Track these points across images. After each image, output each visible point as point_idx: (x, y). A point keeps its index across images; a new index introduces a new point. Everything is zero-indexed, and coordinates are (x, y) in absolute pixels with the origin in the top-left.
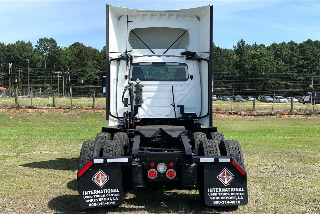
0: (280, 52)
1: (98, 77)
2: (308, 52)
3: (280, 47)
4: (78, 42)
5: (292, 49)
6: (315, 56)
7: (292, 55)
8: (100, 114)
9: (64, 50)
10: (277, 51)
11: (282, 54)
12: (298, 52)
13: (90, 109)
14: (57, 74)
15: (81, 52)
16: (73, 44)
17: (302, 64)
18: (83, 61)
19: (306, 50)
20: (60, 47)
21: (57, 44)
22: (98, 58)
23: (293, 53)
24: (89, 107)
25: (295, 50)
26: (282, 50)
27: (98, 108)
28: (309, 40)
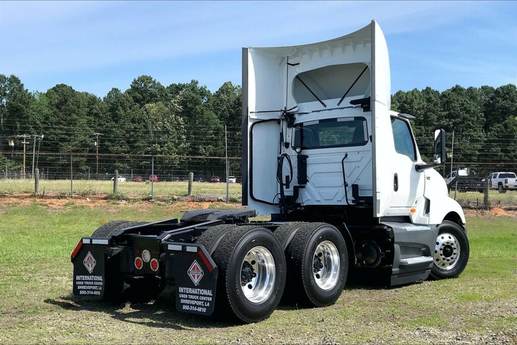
0: (410, 104)
1: (96, 145)
2: (456, 104)
3: (410, 96)
4: (63, 84)
5: (429, 100)
6: (468, 112)
7: (429, 110)
8: (45, 207)
9: (37, 97)
10: (405, 102)
11: (412, 108)
12: (439, 106)
13: (26, 197)
14: (22, 139)
15: (66, 101)
16: (54, 88)
17: (445, 124)
18: (70, 115)
19: (451, 102)
20: (29, 91)
21: (22, 85)
22: (97, 110)
23: (431, 106)
24: (25, 194)
25: (433, 101)
26: (412, 101)
27: (42, 197)
28: (457, 86)
